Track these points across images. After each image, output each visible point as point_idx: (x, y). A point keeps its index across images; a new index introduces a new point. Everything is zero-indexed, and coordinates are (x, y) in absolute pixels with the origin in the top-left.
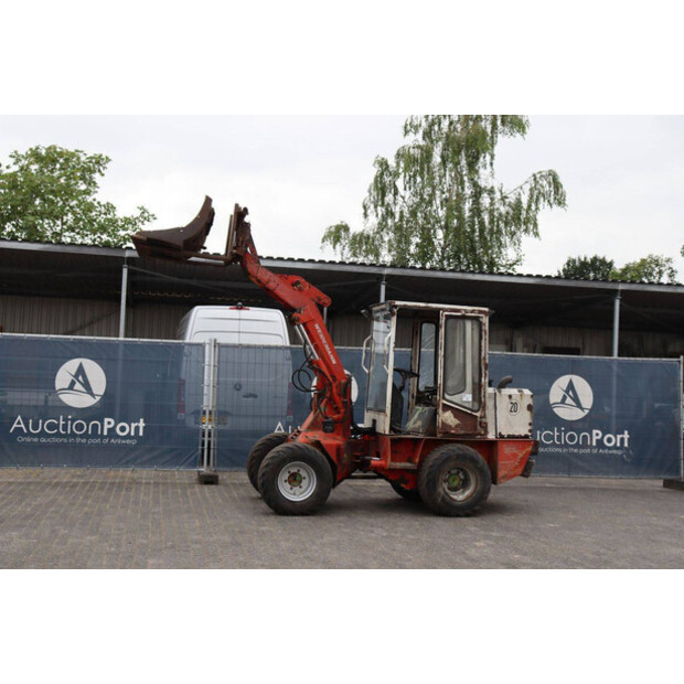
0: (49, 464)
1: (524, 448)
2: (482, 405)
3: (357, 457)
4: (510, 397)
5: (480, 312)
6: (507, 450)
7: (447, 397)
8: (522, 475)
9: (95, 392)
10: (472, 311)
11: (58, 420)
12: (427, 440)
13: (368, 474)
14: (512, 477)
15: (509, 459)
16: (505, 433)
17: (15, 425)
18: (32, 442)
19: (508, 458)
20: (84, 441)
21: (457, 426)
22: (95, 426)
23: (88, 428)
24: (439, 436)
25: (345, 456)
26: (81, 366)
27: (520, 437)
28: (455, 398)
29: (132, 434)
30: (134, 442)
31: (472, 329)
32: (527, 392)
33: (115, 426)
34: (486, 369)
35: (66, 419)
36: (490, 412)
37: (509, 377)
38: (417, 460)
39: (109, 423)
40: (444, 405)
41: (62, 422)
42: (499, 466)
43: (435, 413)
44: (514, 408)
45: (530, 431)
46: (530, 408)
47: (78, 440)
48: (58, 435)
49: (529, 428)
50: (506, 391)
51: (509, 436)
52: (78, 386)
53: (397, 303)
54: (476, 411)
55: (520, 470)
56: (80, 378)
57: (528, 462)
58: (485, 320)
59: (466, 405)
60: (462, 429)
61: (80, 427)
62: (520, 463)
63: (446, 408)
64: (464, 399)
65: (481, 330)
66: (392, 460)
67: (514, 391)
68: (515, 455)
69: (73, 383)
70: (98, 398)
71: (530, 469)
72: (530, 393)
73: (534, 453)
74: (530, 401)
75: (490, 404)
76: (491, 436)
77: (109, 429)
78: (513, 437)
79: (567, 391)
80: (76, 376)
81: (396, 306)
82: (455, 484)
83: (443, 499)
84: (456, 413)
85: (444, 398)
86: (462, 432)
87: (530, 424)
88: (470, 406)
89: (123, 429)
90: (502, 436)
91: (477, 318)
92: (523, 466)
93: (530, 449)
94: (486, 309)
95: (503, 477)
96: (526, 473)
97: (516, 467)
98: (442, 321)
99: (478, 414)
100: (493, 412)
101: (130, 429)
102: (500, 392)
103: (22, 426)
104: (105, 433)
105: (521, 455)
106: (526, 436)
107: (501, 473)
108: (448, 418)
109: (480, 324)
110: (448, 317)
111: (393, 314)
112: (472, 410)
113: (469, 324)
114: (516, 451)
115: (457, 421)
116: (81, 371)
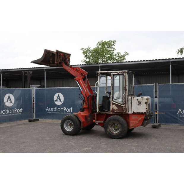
1: (140, 117)
4: (137, 99)
5: (124, 72)
6: (133, 117)
7: (114, 100)
8: (142, 125)
10: (121, 72)
12: (107, 114)
14: (137, 126)
15: (134, 121)
16: (135, 112)
21: (117, 110)
24: (111, 113)
27: (142, 113)
28: (117, 101)
31: (122, 78)
32: (145, 97)
35: (56, 108)
37: (141, 93)
40: (113, 103)
42: (130, 123)
44: (139, 103)
45: (147, 111)
46: (146, 103)
49: (146, 110)
51: (137, 113)
52: (58, 100)
54: (123, 105)
55: (140, 124)
56: (59, 98)
63: (113, 104)
64: (119, 101)
65: (124, 78)
67: (140, 98)
68: (137, 120)
69: (57, 99)
70: (62, 102)
71: (145, 124)
74: (146, 101)
75: (130, 102)
76: (130, 113)
78: (139, 113)
82: (117, 128)
83: (109, 133)
84: (117, 105)
85: (113, 101)
86: (118, 112)
87: (146, 109)
89: (68, 110)
91: (123, 74)
92: (141, 123)
93: (143, 117)
94: (126, 71)
97: (138, 123)
98: (112, 76)
99: (123, 106)
102: (133, 98)
105: (139, 119)
106: (145, 113)
107: (131, 125)
108: (114, 107)
109: (124, 76)
111: (98, 75)
112: (121, 104)
113: (121, 76)
114: (137, 118)
115: (117, 108)
116: (59, 96)
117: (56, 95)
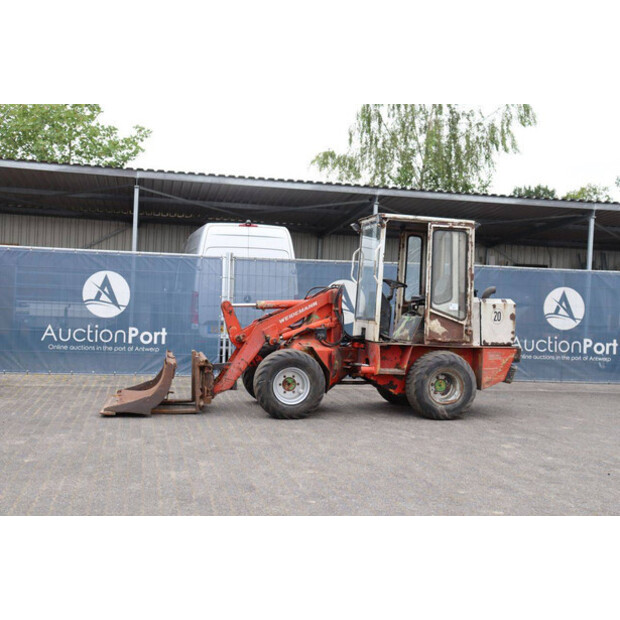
0: (77, 370)
1: (507, 355)
2: (468, 314)
3: (348, 364)
4: (494, 306)
5: (467, 224)
6: (490, 357)
7: (434, 306)
8: (505, 381)
9: (119, 303)
10: (460, 224)
11: (86, 329)
12: (415, 348)
13: (357, 380)
14: (495, 382)
15: (492, 366)
16: (489, 341)
17: (46, 334)
18: (62, 350)
19: (492, 364)
20: (110, 348)
21: (444, 334)
22: (120, 335)
23: (114, 336)
24: (427, 343)
25: (337, 362)
26: (106, 278)
27: (503, 345)
28: (442, 307)
29: (155, 342)
30: (157, 350)
31: (459, 241)
32: (510, 302)
33: (139, 335)
34: (472, 279)
35: (93, 329)
36: (475, 321)
37: (493, 287)
38: (405, 366)
39: (134, 332)
40: (432, 314)
41: (89, 331)
42: (484, 372)
43: (423, 322)
44: (498, 316)
45: (512, 339)
46: (512, 317)
47: (105, 348)
48: (86, 343)
49: (512, 336)
50: (490, 301)
51: (493, 344)
52: (104, 297)
53: (387, 215)
54: (462, 320)
55: (503, 377)
56: (106, 290)
57: (510, 369)
58: (472, 232)
59: (453, 314)
60: (448, 337)
61: (106, 336)
62: (503, 370)
63: (434, 316)
64: (451, 308)
65: (467, 242)
66: (382, 366)
67: (498, 302)
68: (499, 362)
69: (99, 295)
70: (123, 309)
71: (512, 375)
72: (513, 303)
73: (516, 360)
74: (513, 311)
75: (475, 313)
76: (476, 344)
77: (133, 338)
78: (497, 344)
79: (560, 303)
80: (102, 288)
81: (386, 219)
84: (444, 321)
85: (431, 307)
86: (449, 340)
87: (513, 333)
88: (456, 315)
89: (146, 338)
90: (486, 344)
91: (463, 230)
92: (505, 373)
93: (512, 356)
94: (473, 222)
95: (488, 383)
96: (508, 380)
97: (499, 374)
98: (430, 233)
99: (464, 323)
100: (478, 321)
101: (153, 337)
102: (484, 302)
103: (53, 334)
104: (130, 341)
105: (504, 362)
106: (509, 345)
107: (485, 379)
108: (434, 326)
109: (467, 236)
110: (436, 229)
111: (382, 226)
112: (458, 319)
113: (456, 236)
114: (500, 358)
115: (443, 330)
116: (106, 283)
117: (97, 279)
